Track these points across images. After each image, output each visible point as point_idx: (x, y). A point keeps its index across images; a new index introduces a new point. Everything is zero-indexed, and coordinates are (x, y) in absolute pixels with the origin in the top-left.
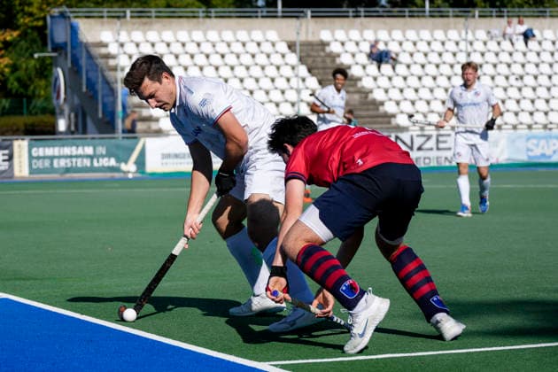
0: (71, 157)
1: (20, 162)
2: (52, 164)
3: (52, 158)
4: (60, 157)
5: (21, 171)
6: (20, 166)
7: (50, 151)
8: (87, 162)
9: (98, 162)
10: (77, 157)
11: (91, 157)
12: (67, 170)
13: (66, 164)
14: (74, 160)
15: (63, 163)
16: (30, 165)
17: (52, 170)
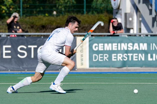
0: (127, 52)
1: (82, 56)
2: (110, 58)
3: (110, 52)
4: (117, 52)
5: (82, 64)
6: (82, 60)
7: (108, 47)
8: (142, 57)
9: (152, 57)
10: (133, 52)
11: (146, 53)
12: (124, 64)
13: (123, 58)
14: (130, 55)
15: (120, 57)
16: (91, 58)
17: (110, 63)
